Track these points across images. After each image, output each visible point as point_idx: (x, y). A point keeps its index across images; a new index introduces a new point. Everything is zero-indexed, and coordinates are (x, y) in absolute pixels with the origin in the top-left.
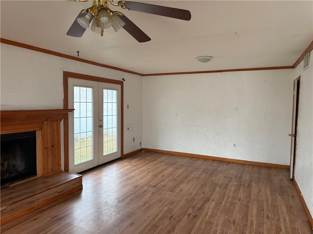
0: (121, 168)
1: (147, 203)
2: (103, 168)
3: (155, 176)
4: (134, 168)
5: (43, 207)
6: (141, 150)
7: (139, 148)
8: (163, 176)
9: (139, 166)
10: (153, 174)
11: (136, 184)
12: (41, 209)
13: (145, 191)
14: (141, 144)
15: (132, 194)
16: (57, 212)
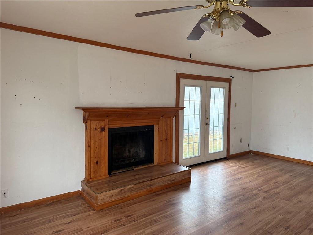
0: (227, 168)
1: (258, 207)
2: (209, 165)
3: (267, 181)
4: (242, 170)
5: (159, 191)
6: (249, 152)
7: (247, 150)
8: (276, 183)
9: (246, 169)
10: (264, 178)
11: (244, 186)
12: (158, 192)
13: (256, 195)
14: (249, 146)
15: (241, 195)
16: (171, 198)
